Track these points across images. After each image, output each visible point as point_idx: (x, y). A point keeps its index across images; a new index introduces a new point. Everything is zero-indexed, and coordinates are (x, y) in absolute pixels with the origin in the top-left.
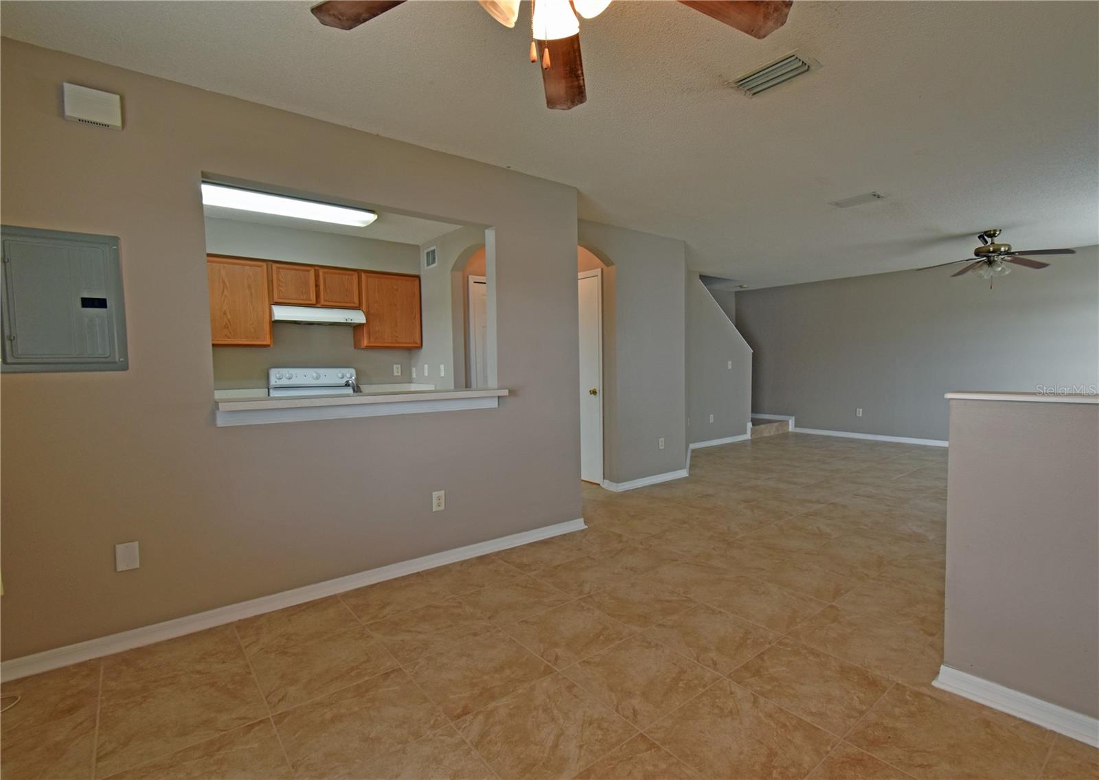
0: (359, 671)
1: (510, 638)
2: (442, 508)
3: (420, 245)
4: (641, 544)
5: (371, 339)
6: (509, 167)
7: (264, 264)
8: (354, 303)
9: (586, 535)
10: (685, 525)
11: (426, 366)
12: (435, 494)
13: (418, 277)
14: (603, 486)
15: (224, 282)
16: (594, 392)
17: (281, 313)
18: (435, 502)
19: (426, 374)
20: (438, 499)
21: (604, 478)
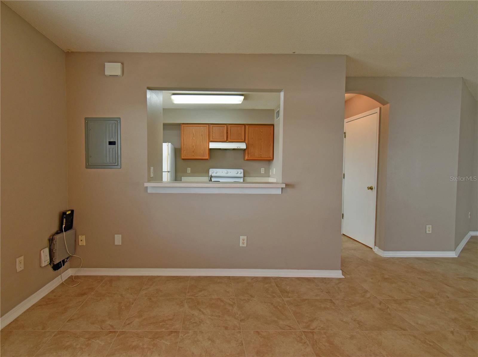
0: (164, 323)
1: (242, 341)
2: (245, 245)
3: (274, 109)
4: (380, 304)
5: (249, 156)
6: (294, 53)
7: (207, 125)
8: (242, 139)
9: (339, 283)
10: (432, 300)
11: (274, 169)
12: (241, 238)
13: (273, 125)
14: (374, 250)
15: (193, 134)
16: (371, 188)
17: (213, 145)
18: (241, 241)
19: (274, 173)
20: (243, 241)
21: (375, 245)
